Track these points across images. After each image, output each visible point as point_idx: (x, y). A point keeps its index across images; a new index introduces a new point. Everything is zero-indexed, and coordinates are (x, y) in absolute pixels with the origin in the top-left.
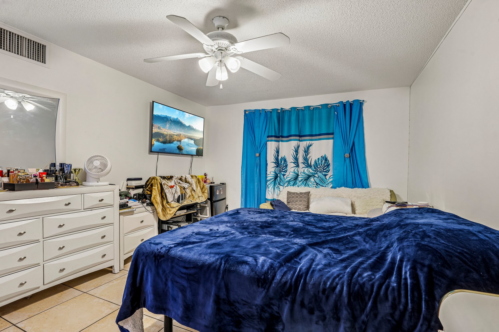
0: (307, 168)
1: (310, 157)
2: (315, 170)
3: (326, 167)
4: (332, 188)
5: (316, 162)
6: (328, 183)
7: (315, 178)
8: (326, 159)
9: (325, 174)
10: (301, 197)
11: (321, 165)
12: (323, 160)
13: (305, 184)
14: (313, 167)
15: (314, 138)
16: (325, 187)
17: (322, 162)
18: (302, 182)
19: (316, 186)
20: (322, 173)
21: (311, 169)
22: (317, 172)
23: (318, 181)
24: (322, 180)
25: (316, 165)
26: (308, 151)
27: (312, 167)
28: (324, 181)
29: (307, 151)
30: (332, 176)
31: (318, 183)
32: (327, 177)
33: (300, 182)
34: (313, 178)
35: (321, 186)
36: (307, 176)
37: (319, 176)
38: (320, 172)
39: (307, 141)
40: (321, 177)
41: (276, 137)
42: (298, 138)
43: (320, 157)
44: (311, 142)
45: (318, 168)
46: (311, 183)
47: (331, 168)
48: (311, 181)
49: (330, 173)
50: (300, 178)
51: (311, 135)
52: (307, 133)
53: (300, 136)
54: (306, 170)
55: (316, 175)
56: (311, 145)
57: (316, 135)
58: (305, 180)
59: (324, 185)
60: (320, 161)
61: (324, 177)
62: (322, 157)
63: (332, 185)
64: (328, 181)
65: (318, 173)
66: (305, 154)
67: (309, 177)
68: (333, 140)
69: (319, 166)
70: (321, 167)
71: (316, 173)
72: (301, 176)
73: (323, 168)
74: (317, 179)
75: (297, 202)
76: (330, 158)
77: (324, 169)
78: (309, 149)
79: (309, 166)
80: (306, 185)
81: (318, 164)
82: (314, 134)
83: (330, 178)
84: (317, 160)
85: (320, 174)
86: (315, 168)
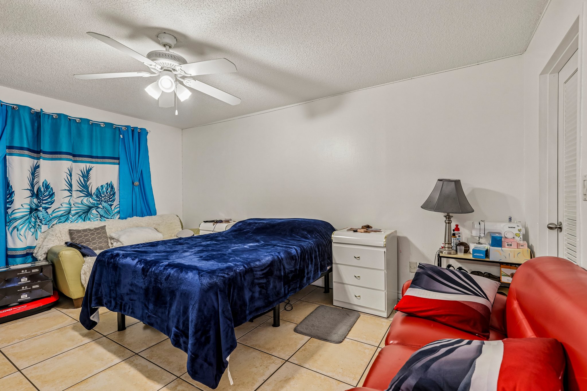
0: (88, 197)
1: (90, 184)
2: (99, 200)
3: (111, 196)
4: (119, 218)
5: (99, 189)
6: (113, 214)
7: (99, 210)
8: (112, 187)
9: (111, 204)
10: (98, 233)
11: (106, 194)
12: (108, 188)
13: (83, 218)
14: (94, 197)
15: (94, 160)
16: (111, 218)
17: (107, 190)
18: (77, 216)
19: (100, 219)
20: (108, 203)
21: (92, 199)
22: (101, 202)
23: (102, 212)
24: (107, 212)
25: (100, 194)
26: (88, 176)
27: (92, 196)
28: (110, 212)
29: (86, 175)
30: (118, 206)
31: (102, 215)
32: (113, 207)
33: (73, 216)
34: (95, 210)
35: (106, 218)
36: (87, 208)
37: (104, 207)
38: (105, 202)
39: (86, 164)
40: (107, 207)
41: (29, 150)
42: (71, 157)
43: (104, 184)
44: (92, 165)
45: (102, 198)
46: (93, 217)
47: (117, 196)
48: (93, 214)
49: (116, 203)
50: (73, 210)
51: (92, 157)
52: (86, 152)
53: (75, 156)
54: (86, 200)
55: (100, 206)
56: (91, 169)
57: (97, 157)
58: (84, 213)
59: (109, 217)
60: (104, 189)
61: (109, 207)
62: (107, 184)
63: (118, 216)
64: (113, 211)
65: (103, 203)
66: (84, 180)
67: (90, 208)
68: (118, 165)
69: (103, 194)
70: (106, 196)
71: (99, 203)
72: (74, 208)
73: (109, 197)
74: (101, 211)
75: (94, 240)
76: (116, 186)
77: (110, 199)
78: (89, 174)
79: (89, 195)
80: (86, 220)
81: (101, 192)
82: (94, 155)
83: (116, 208)
84: (100, 188)
85: (104, 204)
86: (97, 196)
